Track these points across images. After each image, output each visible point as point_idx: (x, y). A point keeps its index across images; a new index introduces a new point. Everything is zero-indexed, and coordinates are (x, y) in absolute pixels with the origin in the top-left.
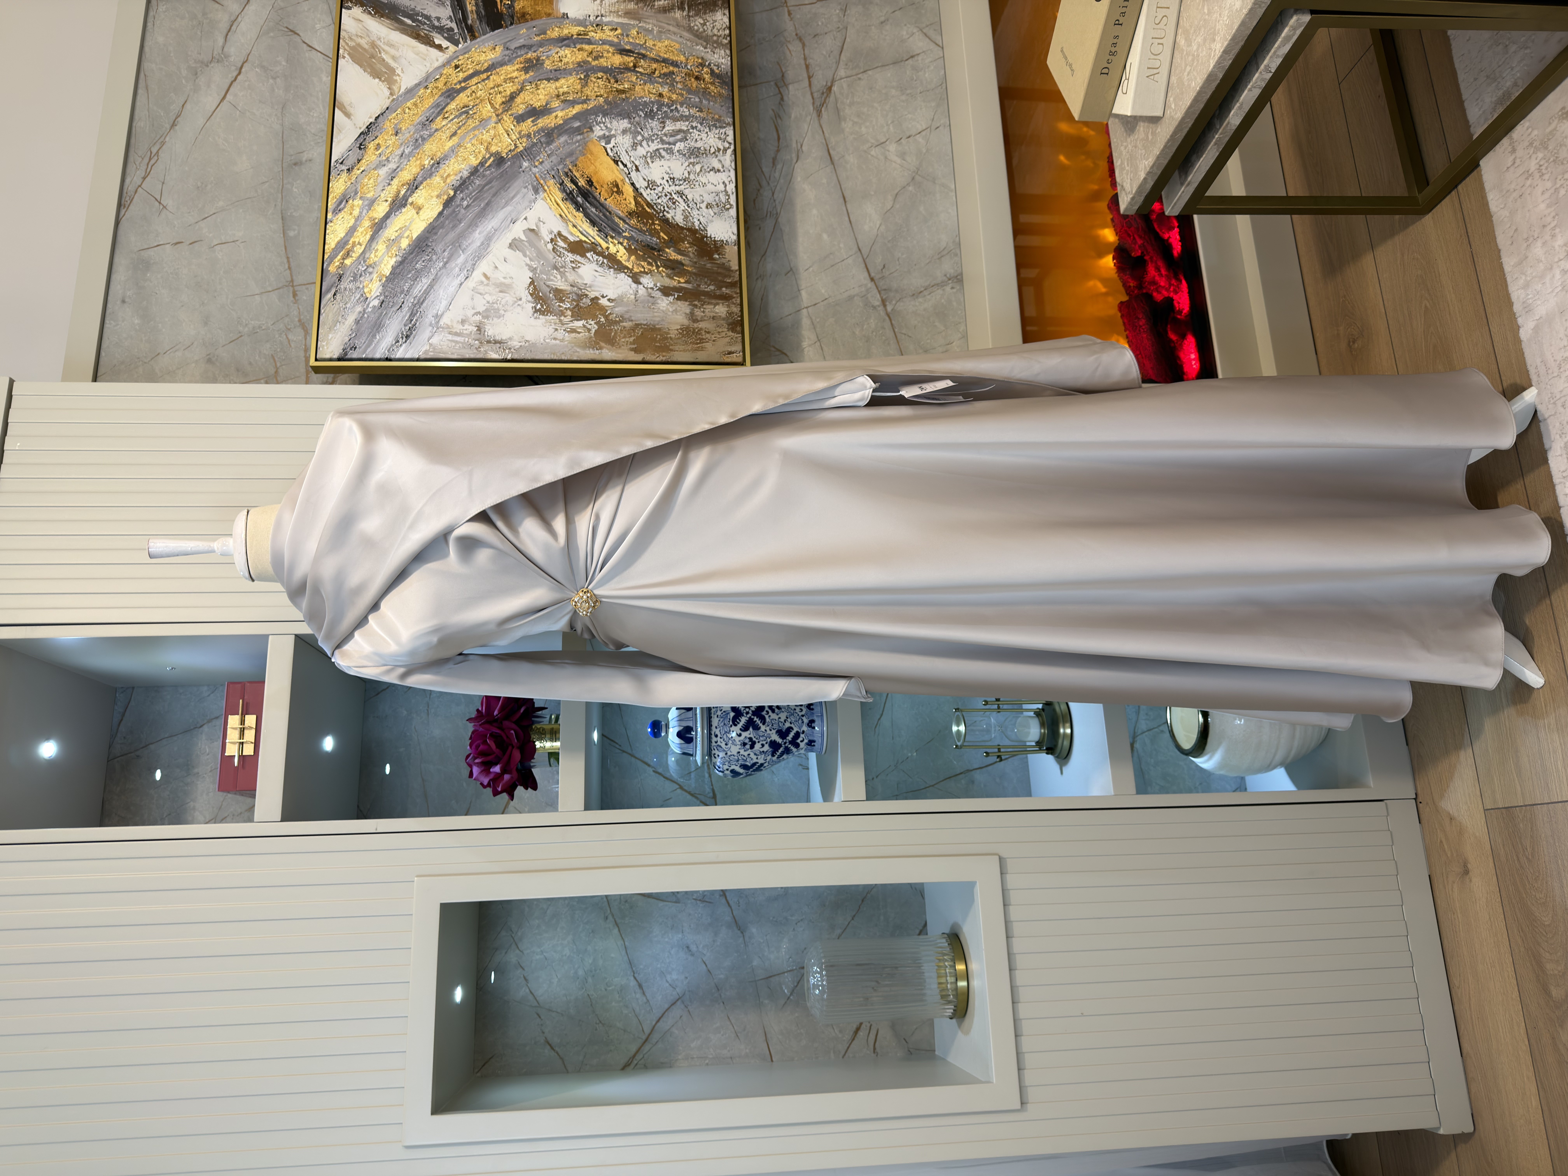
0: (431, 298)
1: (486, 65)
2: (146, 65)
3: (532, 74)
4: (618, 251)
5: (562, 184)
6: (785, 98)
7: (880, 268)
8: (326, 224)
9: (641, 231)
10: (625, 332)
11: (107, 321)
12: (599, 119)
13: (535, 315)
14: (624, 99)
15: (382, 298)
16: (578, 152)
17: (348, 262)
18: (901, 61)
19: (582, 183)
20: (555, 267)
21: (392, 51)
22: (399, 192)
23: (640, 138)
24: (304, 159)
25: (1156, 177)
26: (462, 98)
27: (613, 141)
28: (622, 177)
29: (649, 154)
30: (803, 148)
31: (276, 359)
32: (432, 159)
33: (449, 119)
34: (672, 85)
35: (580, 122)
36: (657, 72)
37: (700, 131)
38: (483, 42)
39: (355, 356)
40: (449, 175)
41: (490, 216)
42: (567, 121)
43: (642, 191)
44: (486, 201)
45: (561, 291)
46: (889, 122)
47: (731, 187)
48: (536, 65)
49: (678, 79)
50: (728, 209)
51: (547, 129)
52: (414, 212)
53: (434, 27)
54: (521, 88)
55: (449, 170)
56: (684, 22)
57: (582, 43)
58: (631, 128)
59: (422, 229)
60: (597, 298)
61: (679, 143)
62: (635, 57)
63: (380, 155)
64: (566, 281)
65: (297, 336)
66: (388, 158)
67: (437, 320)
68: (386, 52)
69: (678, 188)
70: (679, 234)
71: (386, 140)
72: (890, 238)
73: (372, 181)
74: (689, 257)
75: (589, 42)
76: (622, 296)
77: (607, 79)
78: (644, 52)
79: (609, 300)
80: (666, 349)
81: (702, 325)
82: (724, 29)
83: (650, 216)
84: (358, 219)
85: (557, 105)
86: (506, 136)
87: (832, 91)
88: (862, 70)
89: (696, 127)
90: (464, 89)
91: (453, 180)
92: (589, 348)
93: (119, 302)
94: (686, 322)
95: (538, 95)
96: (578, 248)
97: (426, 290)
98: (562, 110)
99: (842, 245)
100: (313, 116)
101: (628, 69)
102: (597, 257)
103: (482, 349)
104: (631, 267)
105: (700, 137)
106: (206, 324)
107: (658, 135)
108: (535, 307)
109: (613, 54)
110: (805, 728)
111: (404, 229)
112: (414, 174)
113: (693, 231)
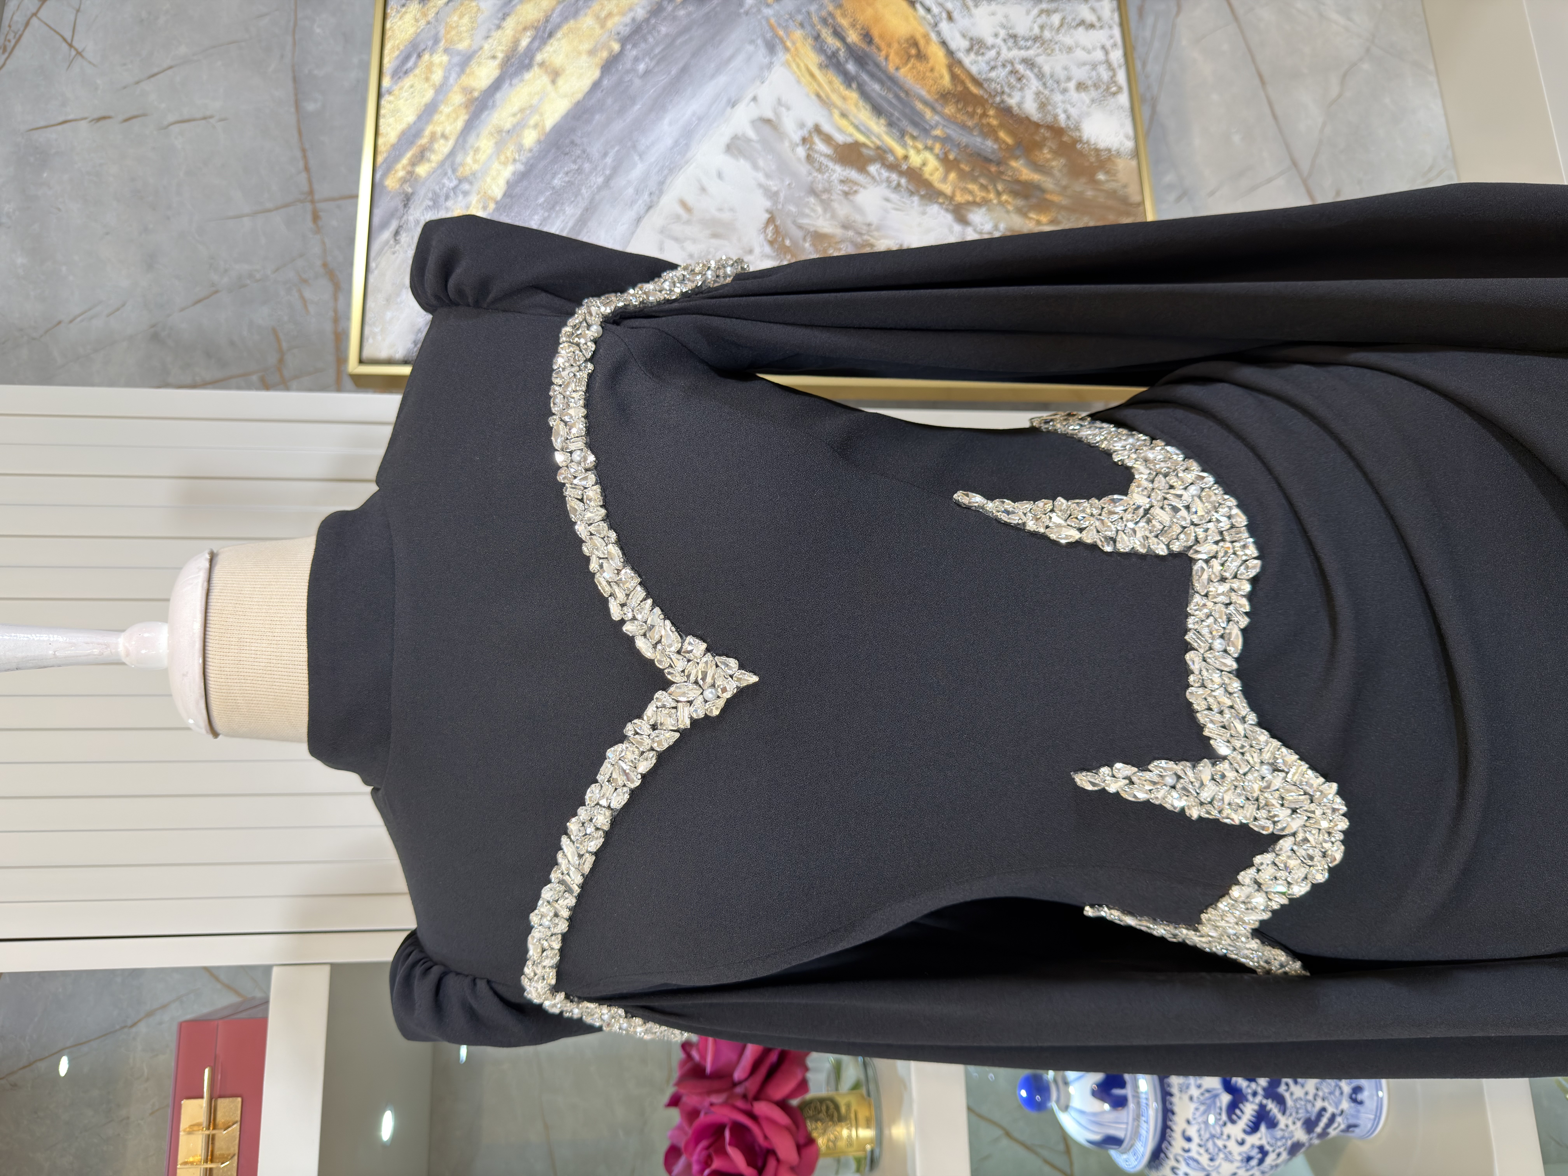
4: (925, 164)
5: (817, 37)
8: (380, 98)
9: (963, 127)
17: (422, 170)
19: (853, 37)
20: (813, 192)
22: (516, 42)
28: (923, 31)
40: (610, 15)
41: (689, 92)
43: (961, 55)
44: (681, 65)
45: (824, 236)
47: (1117, 56)
50: (1115, 93)
52: (545, 79)
59: (563, 112)
64: (833, 217)
65: (321, 295)
69: (1023, 53)
70: (1032, 134)
72: (1342, 145)
73: (465, 20)
74: (1055, 178)
83: (978, 101)
84: (441, 90)
91: (619, 23)
96: (853, 155)
102: (888, 174)
104: (951, 194)
106: (150, 267)
110: (1345, 1105)
111: (528, 111)
112: (545, 11)
113: (1056, 131)
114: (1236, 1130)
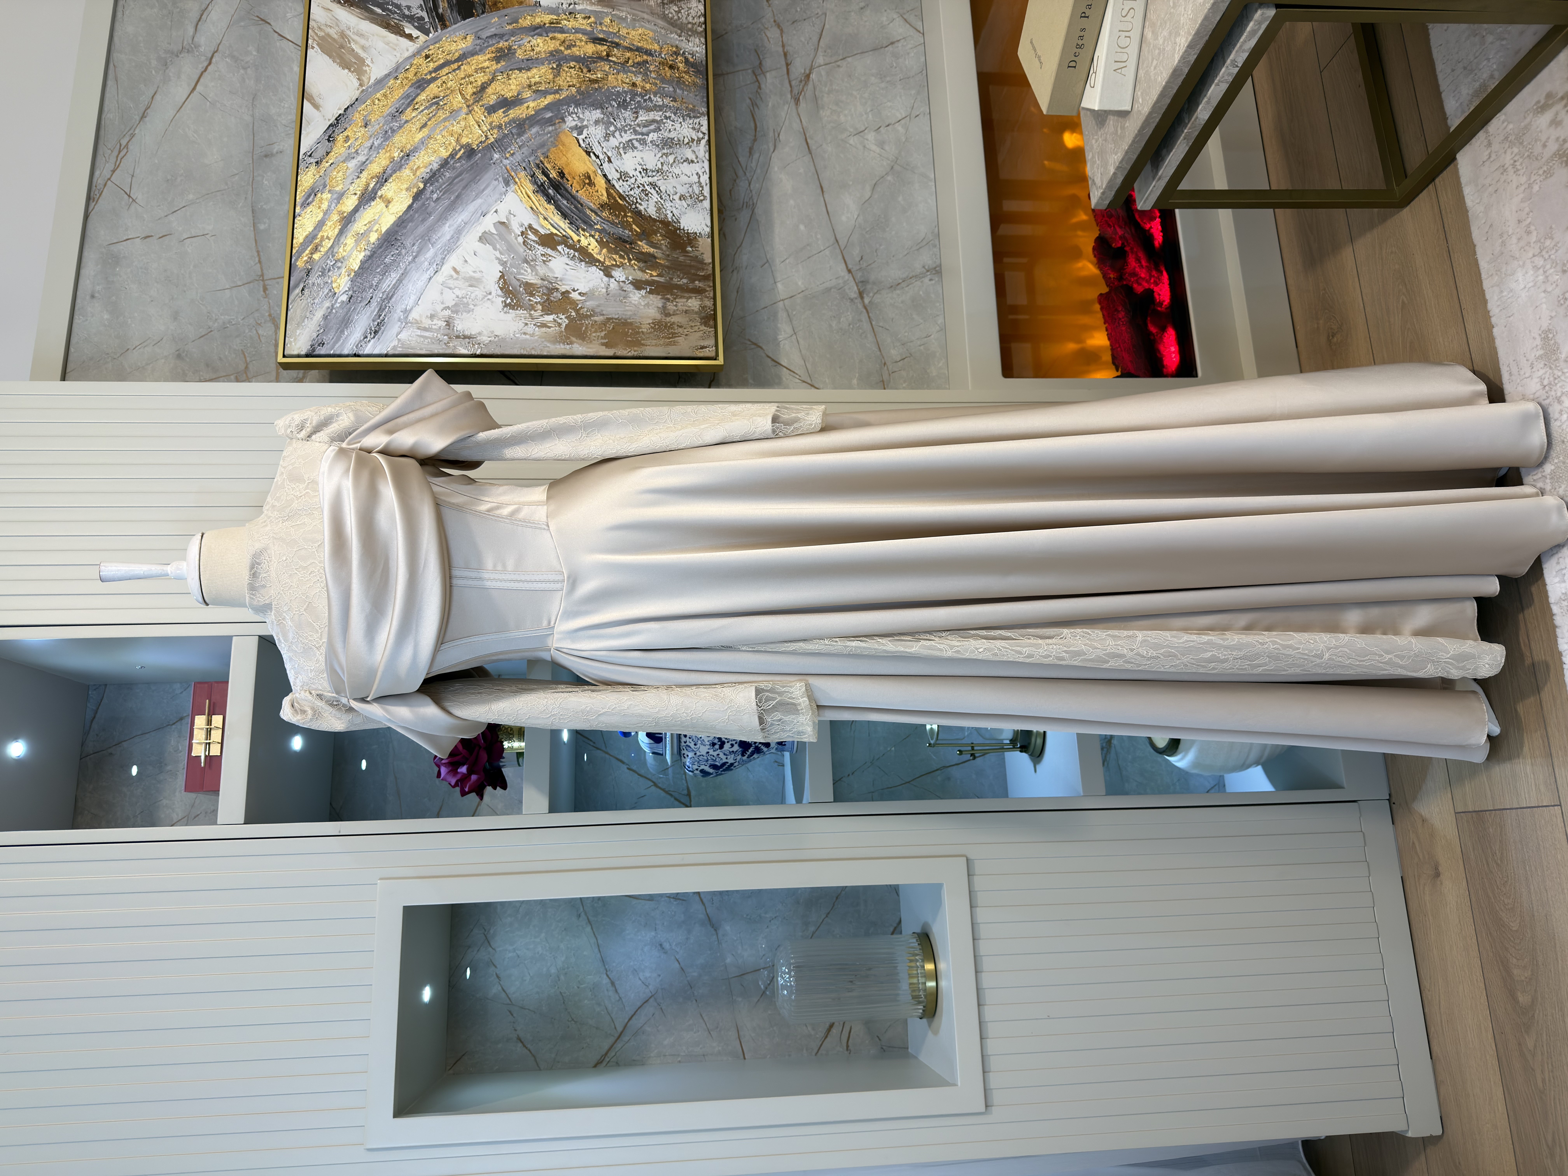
0: (399, 293)
1: (457, 55)
2: (115, 55)
3: (503, 64)
4: (589, 244)
5: (533, 176)
6: (763, 86)
7: (858, 259)
8: (294, 218)
9: (613, 223)
10: (596, 327)
11: (76, 317)
12: (571, 109)
13: (505, 309)
14: (597, 89)
15: (350, 293)
16: (549, 143)
17: (316, 256)
18: (882, 48)
19: (553, 174)
20: (526, 261)
21: (362, 41)
22: (368, 185)
23: (612, 128)
24: (275, 151)
25: (1126, 172)
26: (433, 89)
27: (585, 132)
28: (594, 169)
29: (622, 145)
30: (780, 137)
31: (247, 355)
32: (401, 151)
33: (419, 110)
34: (645, 74)
35: (552, 112)
36: (630, 61)
37: (674, 121)
38: (455, 31)
39: (323, 352)
40: (419, 168)
41: (460, 209)
42: (538, 112)
43: (614, 182)
44: (456, 194)
45: (531, 285)
46: (868, 110)
47: (705, 179)
48: (508, 54)
49: (652, 68)
50: (702, 200)
51: (519, 120)
52: (383, 205)
53: (404, 16)
54: (493, 78)
55: (419, 163)
56: (659, 8)
57: (554, 32)
58: (603, 118)
59: (392, 222)
60: (567, 292)
61: (652, 134)
62: (608, 46)
63: (349, 147)
64: (537, 274)
65: (266, 331)
66: (357, 150)
67: (406, 315)
68: (356, 42)
69: (650, 179)
70: (652, 226)
71: (355, 132)
72: (868, 229)
73: (340, 174)
74: (662, 250)
75: (562, 31)
76: (593, 289)
77: (580, 68)
78: (617, 40)
79: (580, 294)
80: (638, 343)
81: (674, 319)
82: (699, 17)
83: (622, 208)
84: (327, 213)
85: (529, 95)
86: (477, 127)
87: (811, 79)
88: (841, 57)
89: (670, 117)
90: (434, 79)
91: (423, 172)
92: (560, 342)
93: (88, 297)
94: (658, 316)
95: (510, 85)
96: (549, 241)
97: (394, 285)
98: (534, 100)
99: (819, 236)
100: (283, 107)
101: (601, 58)
102: (568, 250)
103: (451, 344)
104: (602, 260)
105: (673, 127)
106: (175, 319)
107: (631, 126)
108: (505, 302)
109: (586, 42)
111: (373, 223)
112: (384, 167)
113: (666, 223)
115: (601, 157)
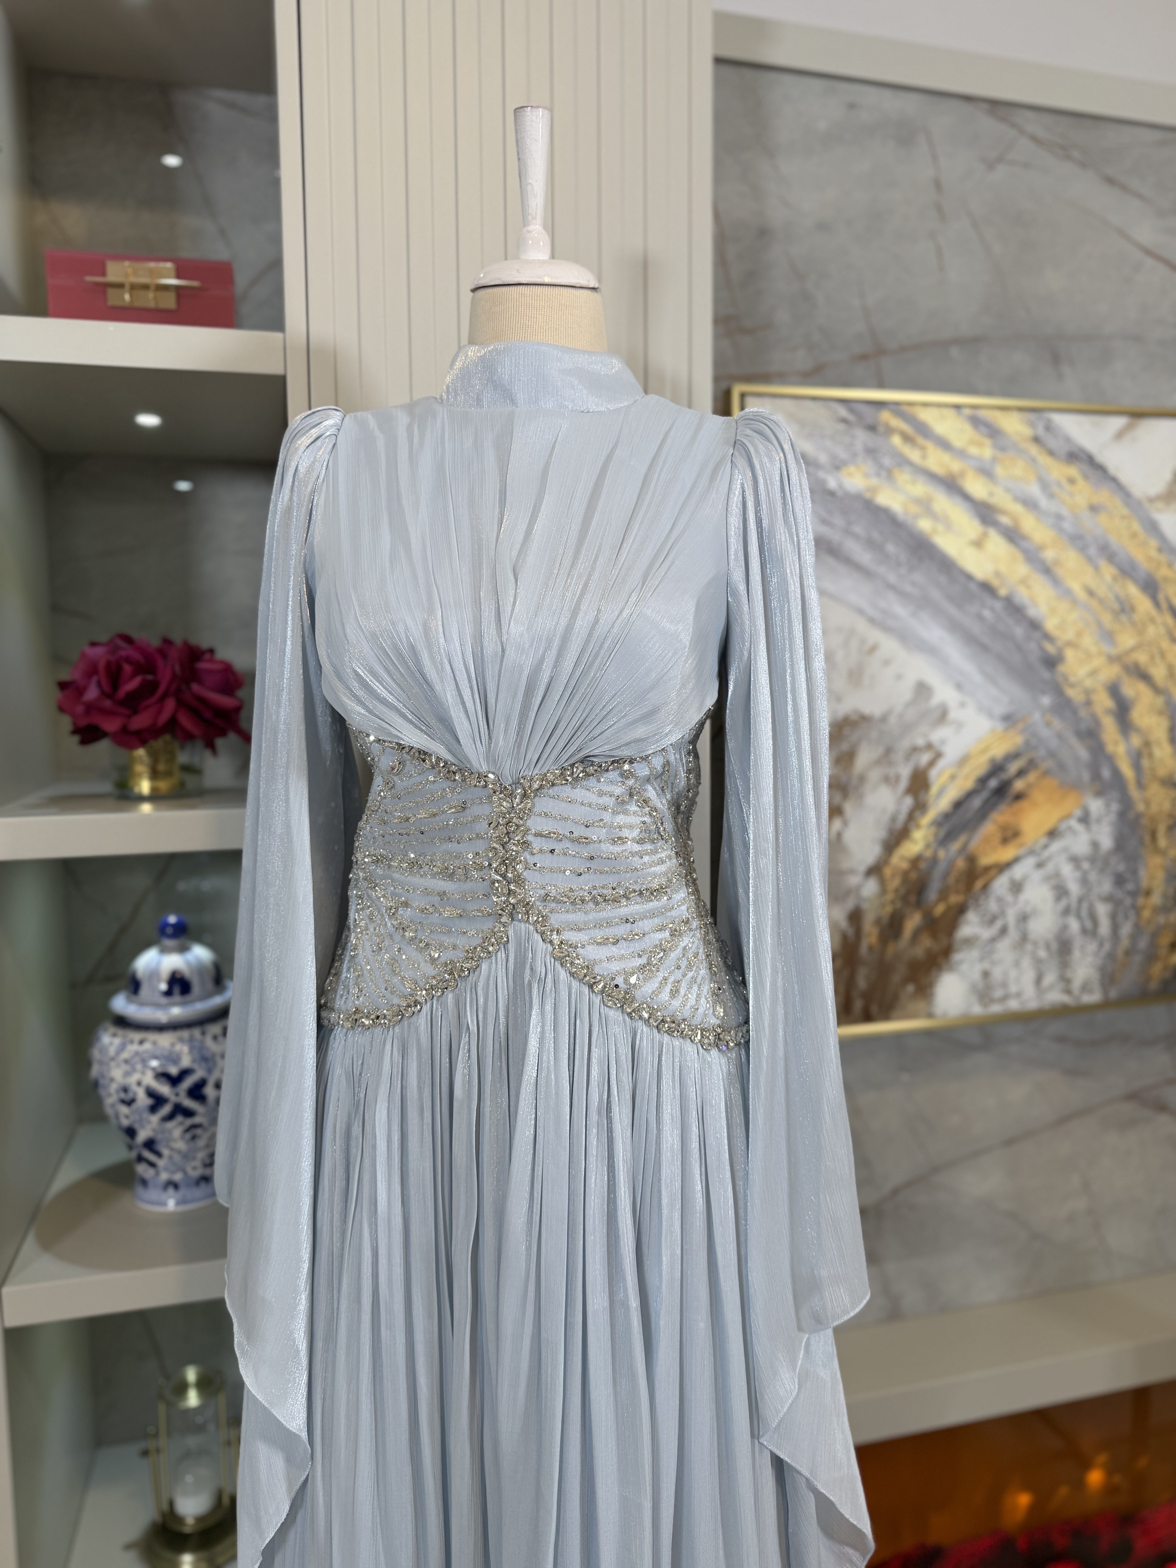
4: (914, 842)
5: (1016, 755)
8: (954, 406)
9: (947, 874)
11: (820, 81)
12: (1114, 806)
14: (1142, 841)
15: (840, 493)
16: (1064, 777)
17: (896, 440)
19: (1019, 785)
20: (888, 752)
22: (1004, 513)
23: (1086, 865)
24: (1062, 369)
26: (1143, 604)
27: (1081, 827)
28: (1027, 843)
29: (1062, 881)
32: (1054, 561)
33: (1113, 585)
35: (1110, 778)
40: (1028, 587)
41: (967, 652)
42: (1110, 758)
43: (1007, 874)
44: (989, 645)
47: (1013, 1005)
51: (1098, 731)
52: (974, 537)
54: (1159, 690)
55: (1037, 587)
58: (1100, 853)
59: (947, 551)
60: (842, 814)
61: (1078, 924)
63: (1059, 484)
64: (870, 769)
66: (1056, 496)
69: (1011, 926)
70: (942, 932)
71: (1081, 493)
73: (1020, 472)
74: (908, 949)
76: (847, 854)
79: (841, 833)
83: (969, 887)
84: (961, 454)
85: (1134, 743)
86: (1088, 671)
89: (1102, 948)
90: (1157, 604)
91: (1023, 595)
95: (1149, 715)
96: (918, 784)
97: (854, 559)
98: (1127, 752)
102: (905, 813)
104: (891, 862)
105: (1088, 954)
107: (1090, 893)
110: (164, 1176)
111: (947, 524)
112: (1031, 536)
113: (947, 952)
114: (149, 1080)
115: (1046, 853)
